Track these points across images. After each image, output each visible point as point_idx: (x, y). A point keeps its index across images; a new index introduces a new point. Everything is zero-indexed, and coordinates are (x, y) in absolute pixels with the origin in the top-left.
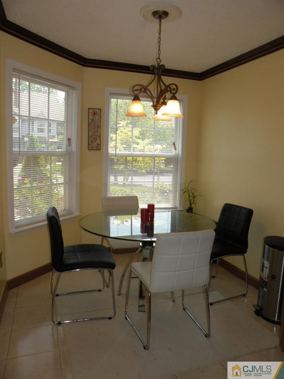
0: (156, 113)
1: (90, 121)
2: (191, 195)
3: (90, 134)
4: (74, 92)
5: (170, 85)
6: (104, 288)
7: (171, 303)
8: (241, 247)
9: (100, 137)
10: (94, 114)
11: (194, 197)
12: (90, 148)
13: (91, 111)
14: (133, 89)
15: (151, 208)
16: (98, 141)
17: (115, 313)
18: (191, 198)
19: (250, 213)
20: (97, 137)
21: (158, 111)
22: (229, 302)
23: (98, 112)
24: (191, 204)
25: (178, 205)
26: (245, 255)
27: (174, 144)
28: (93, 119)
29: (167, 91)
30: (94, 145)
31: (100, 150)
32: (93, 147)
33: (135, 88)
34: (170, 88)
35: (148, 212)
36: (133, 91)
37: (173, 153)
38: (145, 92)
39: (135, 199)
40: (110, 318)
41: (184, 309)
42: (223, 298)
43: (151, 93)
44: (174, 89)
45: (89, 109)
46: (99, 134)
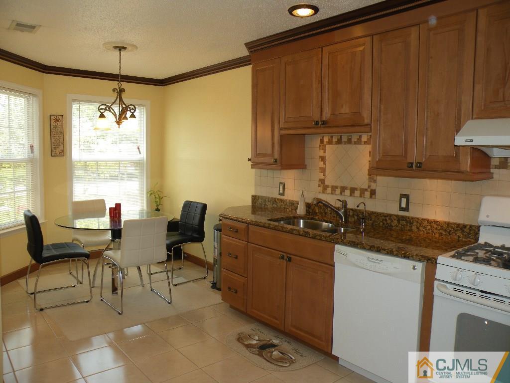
0: (119, 128)
1: (52, 127)
2: (157, 196)
3: (53, 141)
4: (35, 99)
5: (130, 105)
6: (78, 284)
7: (141, 288)
8: (199, 237)
9: (63, 144)
10: (57, 120)
11: (160, 199)
12: (53, 155)
13: (52, 117)
14: (99, 108)
15: (118, 206)
16: (61, 147)
17: (92, 297)
18: (158, 200)
19: (205, 207)
20: (60, 144)
21: (120, 126)
22: (191, 284)
23: (61, 117)
24: (157, 206)
25: (145, 208)
26: (202, 242)
27: (138, 148)
28: (56, 125)
29: (128, 110)
30: (58, 151)
31: (63, 155)
32: (56, 154)
33: (100, 108)
34: (130, 108)
35: (116, 210)
36: (99, 110)
37: (137, 157)
38: (109, 110)
39: (102, 202)
40: (87, 302)
41: (152, 290)
42: (186, 281)
43: (114, 112)
44: (133, 109)
45: (51, 115)
46: (61, 141)
